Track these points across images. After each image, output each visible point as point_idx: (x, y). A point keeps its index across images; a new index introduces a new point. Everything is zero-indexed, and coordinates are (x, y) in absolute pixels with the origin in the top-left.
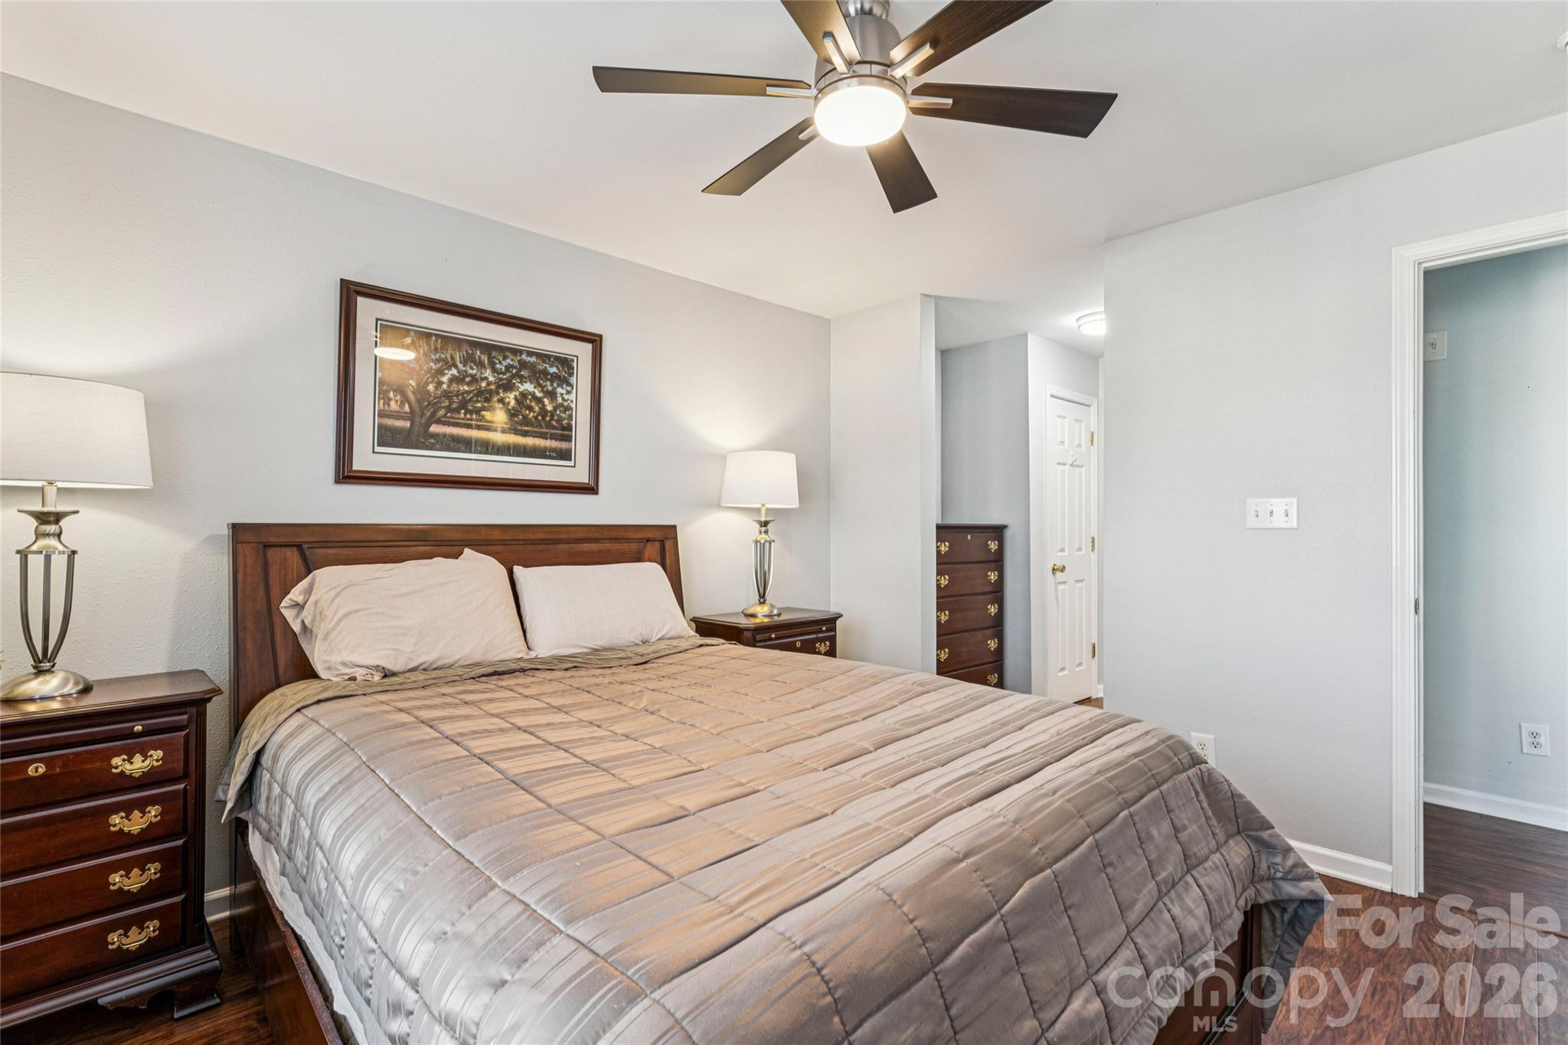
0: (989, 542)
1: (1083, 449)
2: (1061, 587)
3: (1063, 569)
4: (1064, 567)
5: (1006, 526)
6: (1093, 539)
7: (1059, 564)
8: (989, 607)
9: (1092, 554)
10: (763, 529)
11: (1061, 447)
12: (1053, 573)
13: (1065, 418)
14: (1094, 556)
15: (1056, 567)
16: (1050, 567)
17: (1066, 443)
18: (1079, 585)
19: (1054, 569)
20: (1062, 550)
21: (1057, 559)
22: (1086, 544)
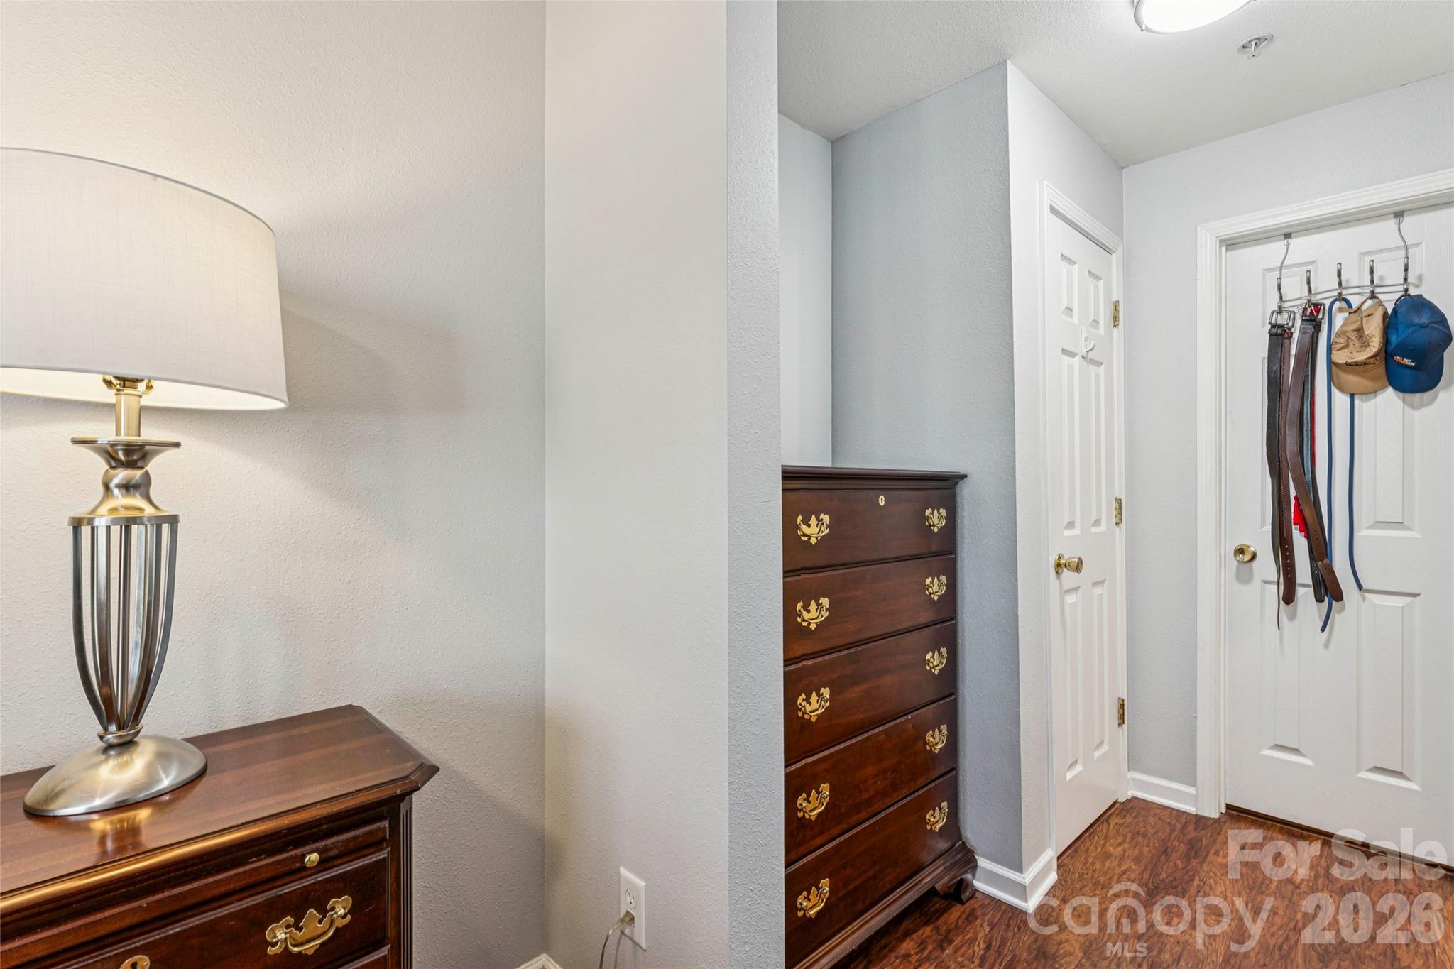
0: (928, 512)
1: (1102, 331)
2: (1070, 599)
3: (1078, 567)
4: (1080, 562)
5: (963, 477)
6: (1119, 501)
7: (1070, 555)
8: (928, 656)
9: (1117, 529)
10: (121, 475)
11: (1065, 318)
12: (1057, 572)
13: (1073, 263)
14: (1120, 535)
15: (1062, 561)
16: (1053, 559)
17: (1076, 312)
18: (1098, 591)
19: (1059, 565)
20: (1071, 525)
21: (1066, 544)
22: (1108, 513)
